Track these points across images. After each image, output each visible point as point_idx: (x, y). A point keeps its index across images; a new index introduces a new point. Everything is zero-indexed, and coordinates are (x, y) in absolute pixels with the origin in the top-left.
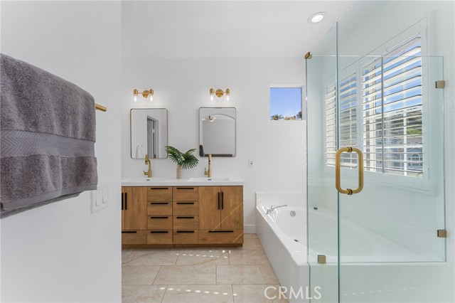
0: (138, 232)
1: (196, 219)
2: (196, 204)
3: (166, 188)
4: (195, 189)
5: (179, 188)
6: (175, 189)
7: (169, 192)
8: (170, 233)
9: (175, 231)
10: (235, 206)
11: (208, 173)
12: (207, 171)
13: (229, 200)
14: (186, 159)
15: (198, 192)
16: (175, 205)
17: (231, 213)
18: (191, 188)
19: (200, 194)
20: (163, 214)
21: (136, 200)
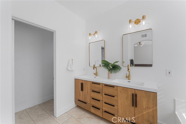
0: (87, 104)
1: (116, 107)
2: (116, 98)
3: (99, 84)
4: (115, 88)
5: (106, 85)
6: (103, 85)
7: (100, 86)
8: (101, 111)
9: (104, 111)
10: (148, 108)
11: (128, 77)
12: (128, 75)
13: (142, 102)
14: (113, 68)
15: (117, 90)
16: (104, 95)
17: (144, 113)
18: (113, 87)
19: (119, 92)
20: (97, 98)
21: (86, 88)
